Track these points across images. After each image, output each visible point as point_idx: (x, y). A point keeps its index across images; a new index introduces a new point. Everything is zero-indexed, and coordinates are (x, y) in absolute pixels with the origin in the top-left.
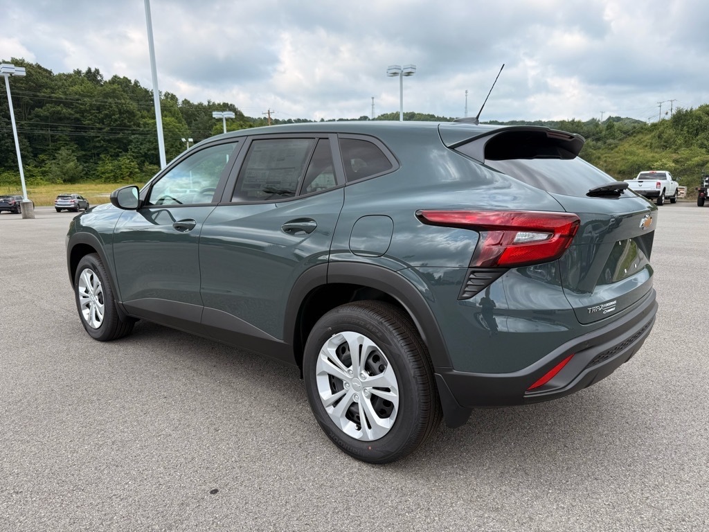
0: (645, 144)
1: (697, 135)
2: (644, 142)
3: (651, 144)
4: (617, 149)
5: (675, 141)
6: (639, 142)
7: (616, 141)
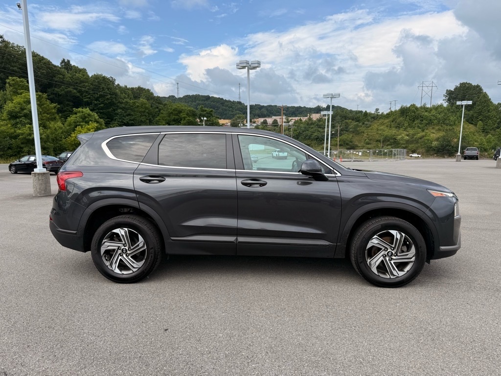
0: (386, 125)
1: (414, 121)
2: (385, 124)
3: (391, 125)
4: (371, 128)
5: (403, 124)
6: (382, 124)
7: (370, 123)
